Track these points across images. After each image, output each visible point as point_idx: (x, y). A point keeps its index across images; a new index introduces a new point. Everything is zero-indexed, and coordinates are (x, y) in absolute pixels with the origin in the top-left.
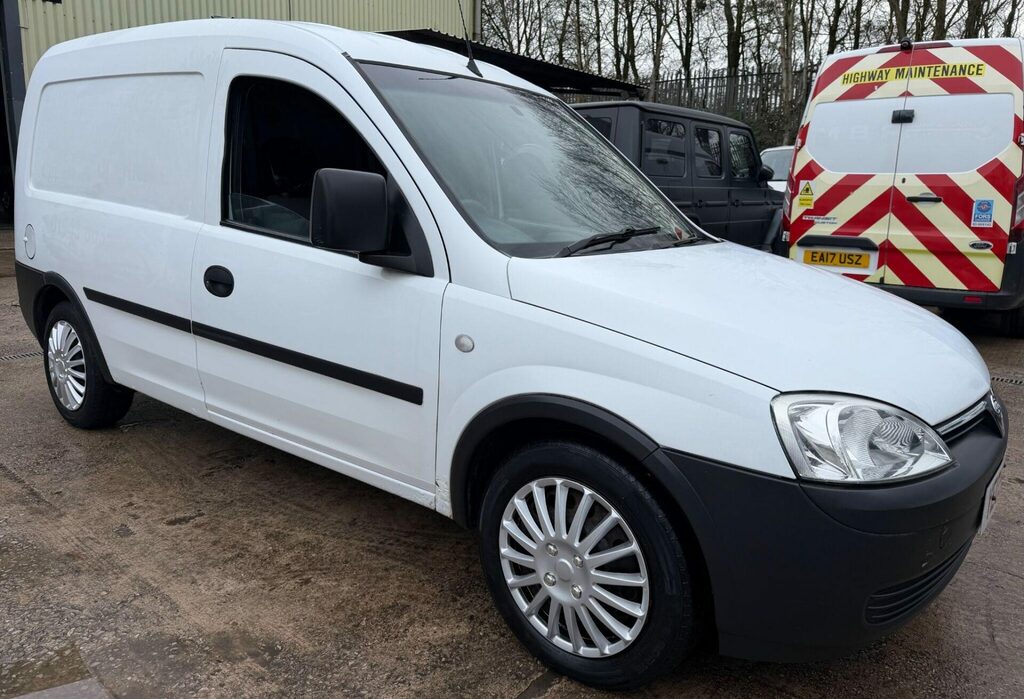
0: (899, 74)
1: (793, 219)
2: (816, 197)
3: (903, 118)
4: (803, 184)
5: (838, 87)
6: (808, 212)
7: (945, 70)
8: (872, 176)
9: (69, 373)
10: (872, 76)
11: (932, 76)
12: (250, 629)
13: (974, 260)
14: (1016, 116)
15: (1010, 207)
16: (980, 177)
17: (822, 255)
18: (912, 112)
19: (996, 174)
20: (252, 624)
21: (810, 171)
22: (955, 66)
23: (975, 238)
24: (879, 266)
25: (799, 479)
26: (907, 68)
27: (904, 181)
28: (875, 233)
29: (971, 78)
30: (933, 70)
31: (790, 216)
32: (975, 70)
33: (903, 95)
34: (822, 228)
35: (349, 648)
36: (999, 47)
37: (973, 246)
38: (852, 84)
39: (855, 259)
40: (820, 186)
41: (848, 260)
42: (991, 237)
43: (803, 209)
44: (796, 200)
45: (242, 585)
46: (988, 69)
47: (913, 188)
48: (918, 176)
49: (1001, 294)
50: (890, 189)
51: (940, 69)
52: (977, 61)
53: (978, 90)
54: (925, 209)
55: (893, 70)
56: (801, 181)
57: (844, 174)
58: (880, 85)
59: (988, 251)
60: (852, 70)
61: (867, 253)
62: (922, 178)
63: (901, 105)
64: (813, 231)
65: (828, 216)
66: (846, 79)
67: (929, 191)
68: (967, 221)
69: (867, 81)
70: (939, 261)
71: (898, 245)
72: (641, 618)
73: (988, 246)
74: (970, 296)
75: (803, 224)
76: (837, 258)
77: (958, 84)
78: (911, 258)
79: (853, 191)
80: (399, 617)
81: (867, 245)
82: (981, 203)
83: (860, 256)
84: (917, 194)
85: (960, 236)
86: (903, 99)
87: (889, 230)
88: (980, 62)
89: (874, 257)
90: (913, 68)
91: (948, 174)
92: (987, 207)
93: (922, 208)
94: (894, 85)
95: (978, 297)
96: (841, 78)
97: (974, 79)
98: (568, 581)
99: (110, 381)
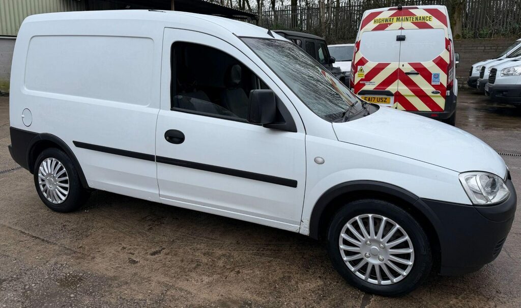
0: (398, 20)
1: (355, 83)
2: (365, 73)
3: (401, 39)
4: (359, 67)
5: (372, 25)
6: (362, 80)
7: (417, 19)
8: (389, 64)
9: (57, 185)
10: (386, 20)
11: (411, 21)
12: (231, 296)
13: (433, 99)
14: (446, 38)
15: (446, 76)
16: (434, 64)
17: (369, 98)
18: (404, 36)
19: (440, 62)
20: (230, 294)
21: (362, 62)
22: (420, 17)
23: (433, 89)
24: (395, 103)
25: (474, 205)
26: (401, 17)
27: (403, 66)
28: (392, 88)
29: (427, 22)
30: (411, 18)
31: (354, 81)
32: (428, 19)
33: (400, 29)
34: (369, 87)
35: (280, 298)
36: (436, 9)
37: (433, 93)
38: (378, 24)
39: (384, 100)
40: (367, 68)
41: (381, 100)
42: (439, 88)
43: (360, 79)
44: (356, 75)
45: (211, 278)
46: (433, 18)
47: (407, 69)
48: (409, 63)
49: (445, 112)
50: (397, 69)
51: (415, 18)
52: (429, 15)
53: (430, 27)
54: (412, 77)
55: (395, 18)
56: (358, 66)
57: (377, 63)
58: (390, 24)
59: (439, 95)
60: (378, 18)
61: (389, 97)
62: (411, 64)
63: (399, 33)
64: (365, 88)
65: (371, 81)
66: (375, 22)
67: (414, 70)
68: (430, 83)
69: (384, 23)
70: (419, 99)
71: (402, 93)
72: (411, 265)
73: (439, 93)
74: (434, 114)
75: (360, 85)
76: (376, 100)
77: (422, 25)
78: (408, 98)
79: (382, 70)
80: (290, 281)
81: (389, 94)
82: (435, 75)
83: (386, 98)
84: (409, 71)
85: (428, 89)
86: (400, 31)
87: (397, 87)
88: (430, 15)
89: (392, 99)
90: (404, 17)
91: (421, 63)
92: (437, 76)
93: (411, 77)
94: (396, 25)
95: (436, 114)
96: (373, 21)
97: (428, 22)
98: (376, 255)
99: (87, 187)
